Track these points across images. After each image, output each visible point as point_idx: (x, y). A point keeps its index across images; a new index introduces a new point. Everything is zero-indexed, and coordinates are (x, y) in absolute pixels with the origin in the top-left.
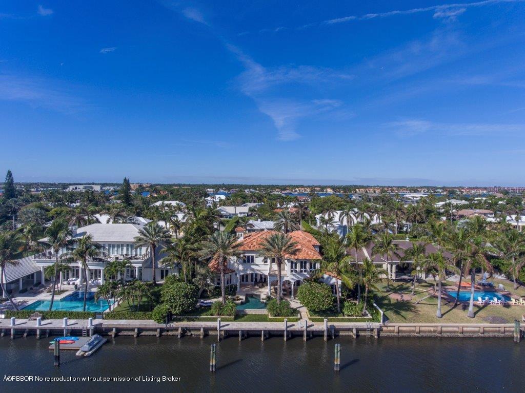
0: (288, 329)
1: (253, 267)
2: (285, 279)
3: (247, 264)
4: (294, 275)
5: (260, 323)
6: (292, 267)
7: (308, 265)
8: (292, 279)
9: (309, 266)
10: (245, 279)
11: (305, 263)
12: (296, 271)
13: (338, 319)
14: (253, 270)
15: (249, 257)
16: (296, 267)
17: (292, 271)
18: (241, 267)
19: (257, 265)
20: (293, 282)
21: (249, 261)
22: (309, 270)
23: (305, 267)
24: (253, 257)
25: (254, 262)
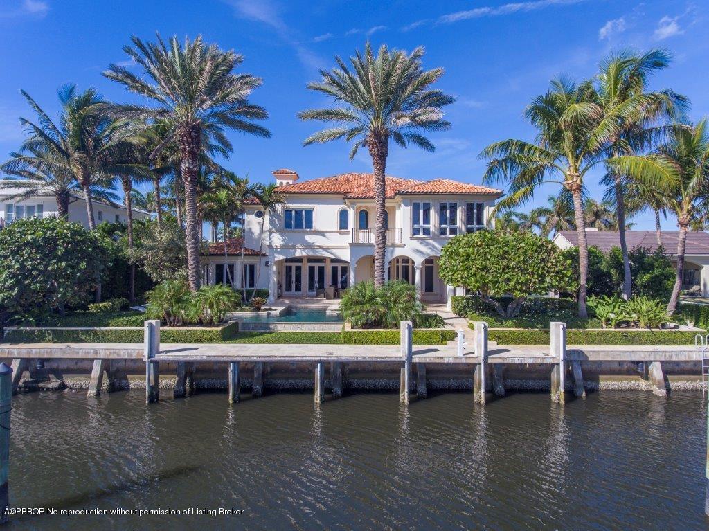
0: (416, 359)
1: (310, 238)
2: (398, 252)
3: (294, 234)
4: (422, 240)
5: (310, 346)
6: (415, 220)
7: (460, 214)
8: (418, 251)
9: (464, 218)
10: (294, 285)
11: (454, 209)
12: (426, 232)
13: (588, 334)
14: (310, 246)
15: (298, 212)
16: (427, 221)
17: (415, 231)
18: (277, 240)
19: (322, 233)
20: (418, 260)
21: (299, 225)
22: (464, 229)
23: (453, 221)
24: (309, 212)
25: (314, 224)
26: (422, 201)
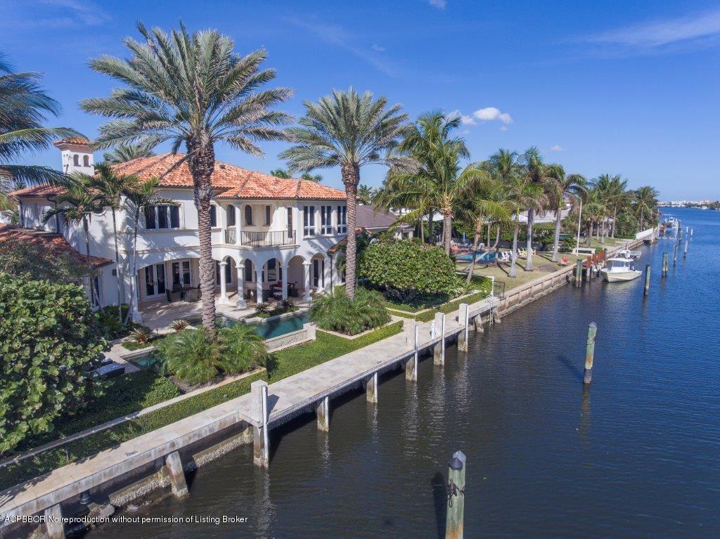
1: (178, 239)
2: (297, 252)
3: (158, 233)
4: (309, 241)
6: (305, 222)
7: (333, 216)
8: (307, 252)
9: (336, 218)
12: (312, 232)
14: (178, 248)
15: (162, 210)
17: (306, 232)
18: (142, 244)
19: (191, 232)
20: (307, 259)
21: (163, 224)
22: (335, 227)
23: (329, 223)
24: (175, 209)
25: (181, 223)
26: (309, 205)
